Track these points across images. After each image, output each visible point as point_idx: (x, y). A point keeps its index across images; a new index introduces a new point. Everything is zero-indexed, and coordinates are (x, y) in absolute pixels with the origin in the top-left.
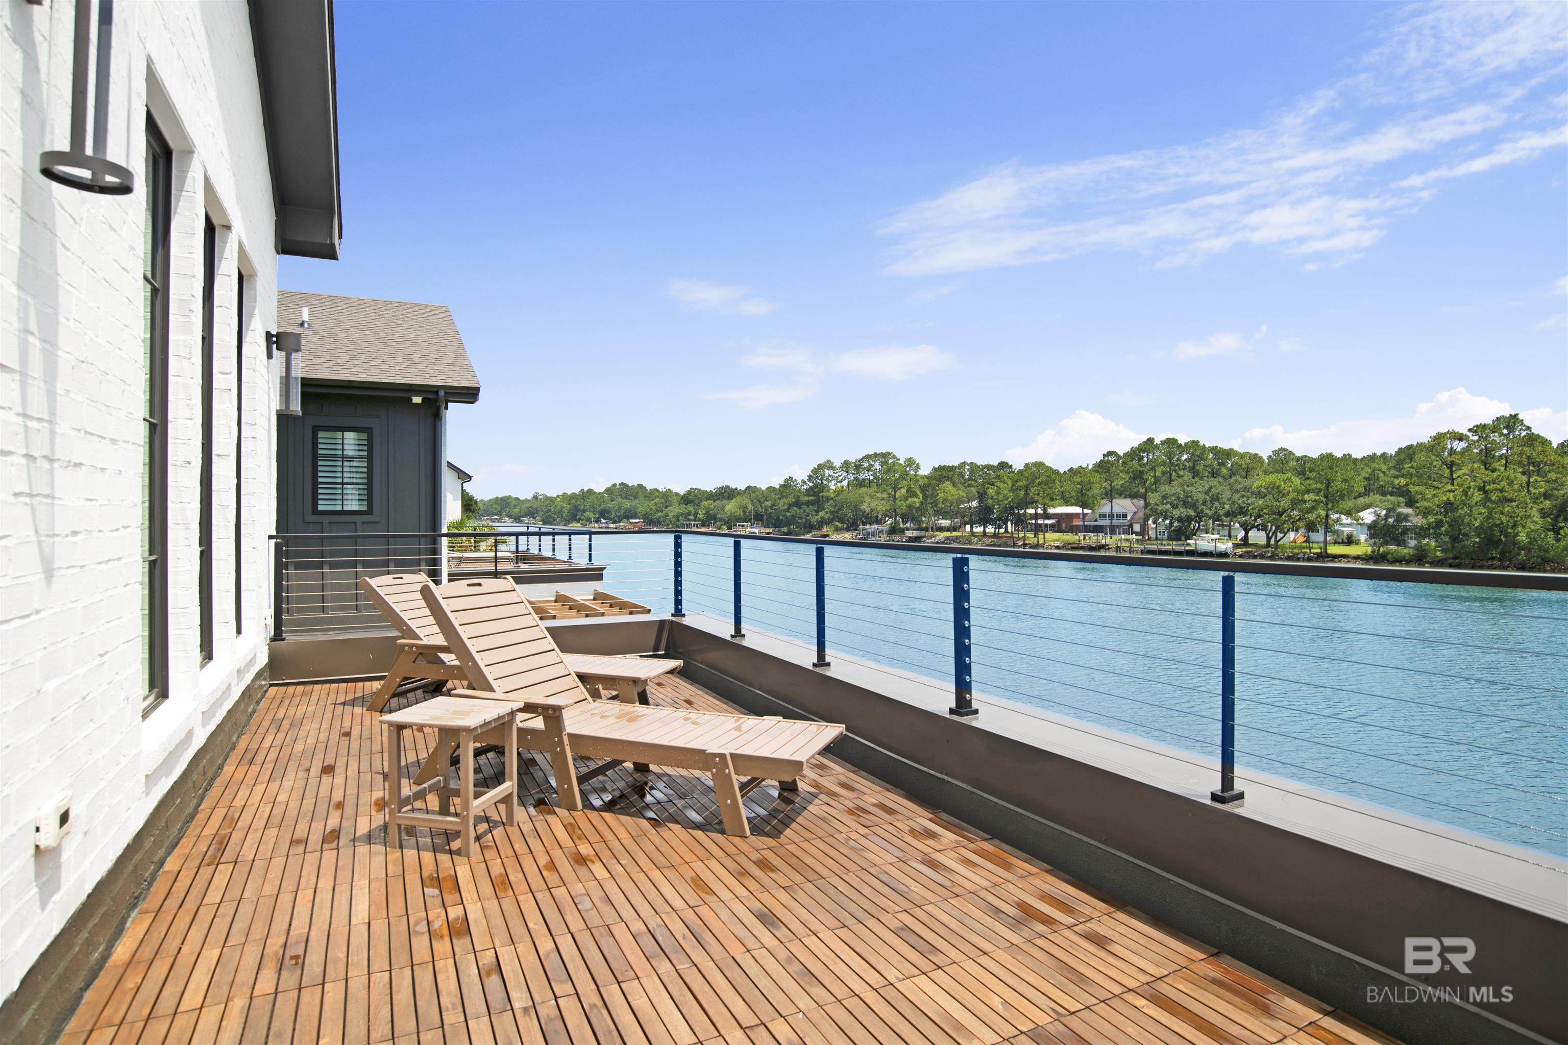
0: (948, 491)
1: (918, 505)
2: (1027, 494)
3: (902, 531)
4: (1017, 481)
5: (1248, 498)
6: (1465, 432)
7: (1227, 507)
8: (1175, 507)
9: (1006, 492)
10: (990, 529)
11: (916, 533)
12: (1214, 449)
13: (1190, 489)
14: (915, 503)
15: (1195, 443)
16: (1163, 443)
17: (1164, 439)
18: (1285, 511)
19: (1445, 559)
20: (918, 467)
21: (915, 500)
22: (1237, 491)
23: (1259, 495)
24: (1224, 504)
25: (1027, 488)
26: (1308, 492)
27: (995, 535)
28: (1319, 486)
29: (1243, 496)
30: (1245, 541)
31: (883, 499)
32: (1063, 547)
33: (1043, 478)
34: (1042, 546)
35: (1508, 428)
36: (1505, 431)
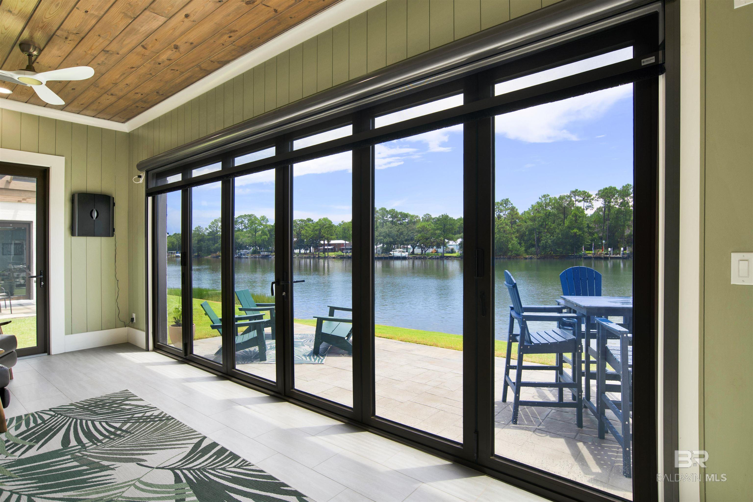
1: (267, 239)
2: (320, 233)
3: (259, 253)
4: (315, 227)
5: (414, 233)
7: (406, 237)
8: (385, 237)
9: (310, 232)
10: (303, 251)
11: (266, 253)
12: (401, 213)
13: (391, 230)
14: (266, 238)
15: (393, 210)
16: (380, 210)
17: (380, 208)
18: (429, 238)
20: (267, 221)
21: (266, 237)
22: (410, 231)
23: (419, 232)
24: (405, 236)
25: (320, 230)
26: (437, 229)
27: (305, 253)
28: (441, 227)
29: (412, 233)
30: (413, 253)
31: (249, 237)
32: (337, 257)
33: (327, 226)
34: (327, 257)
35: (505, 204)
36: (504, 205)
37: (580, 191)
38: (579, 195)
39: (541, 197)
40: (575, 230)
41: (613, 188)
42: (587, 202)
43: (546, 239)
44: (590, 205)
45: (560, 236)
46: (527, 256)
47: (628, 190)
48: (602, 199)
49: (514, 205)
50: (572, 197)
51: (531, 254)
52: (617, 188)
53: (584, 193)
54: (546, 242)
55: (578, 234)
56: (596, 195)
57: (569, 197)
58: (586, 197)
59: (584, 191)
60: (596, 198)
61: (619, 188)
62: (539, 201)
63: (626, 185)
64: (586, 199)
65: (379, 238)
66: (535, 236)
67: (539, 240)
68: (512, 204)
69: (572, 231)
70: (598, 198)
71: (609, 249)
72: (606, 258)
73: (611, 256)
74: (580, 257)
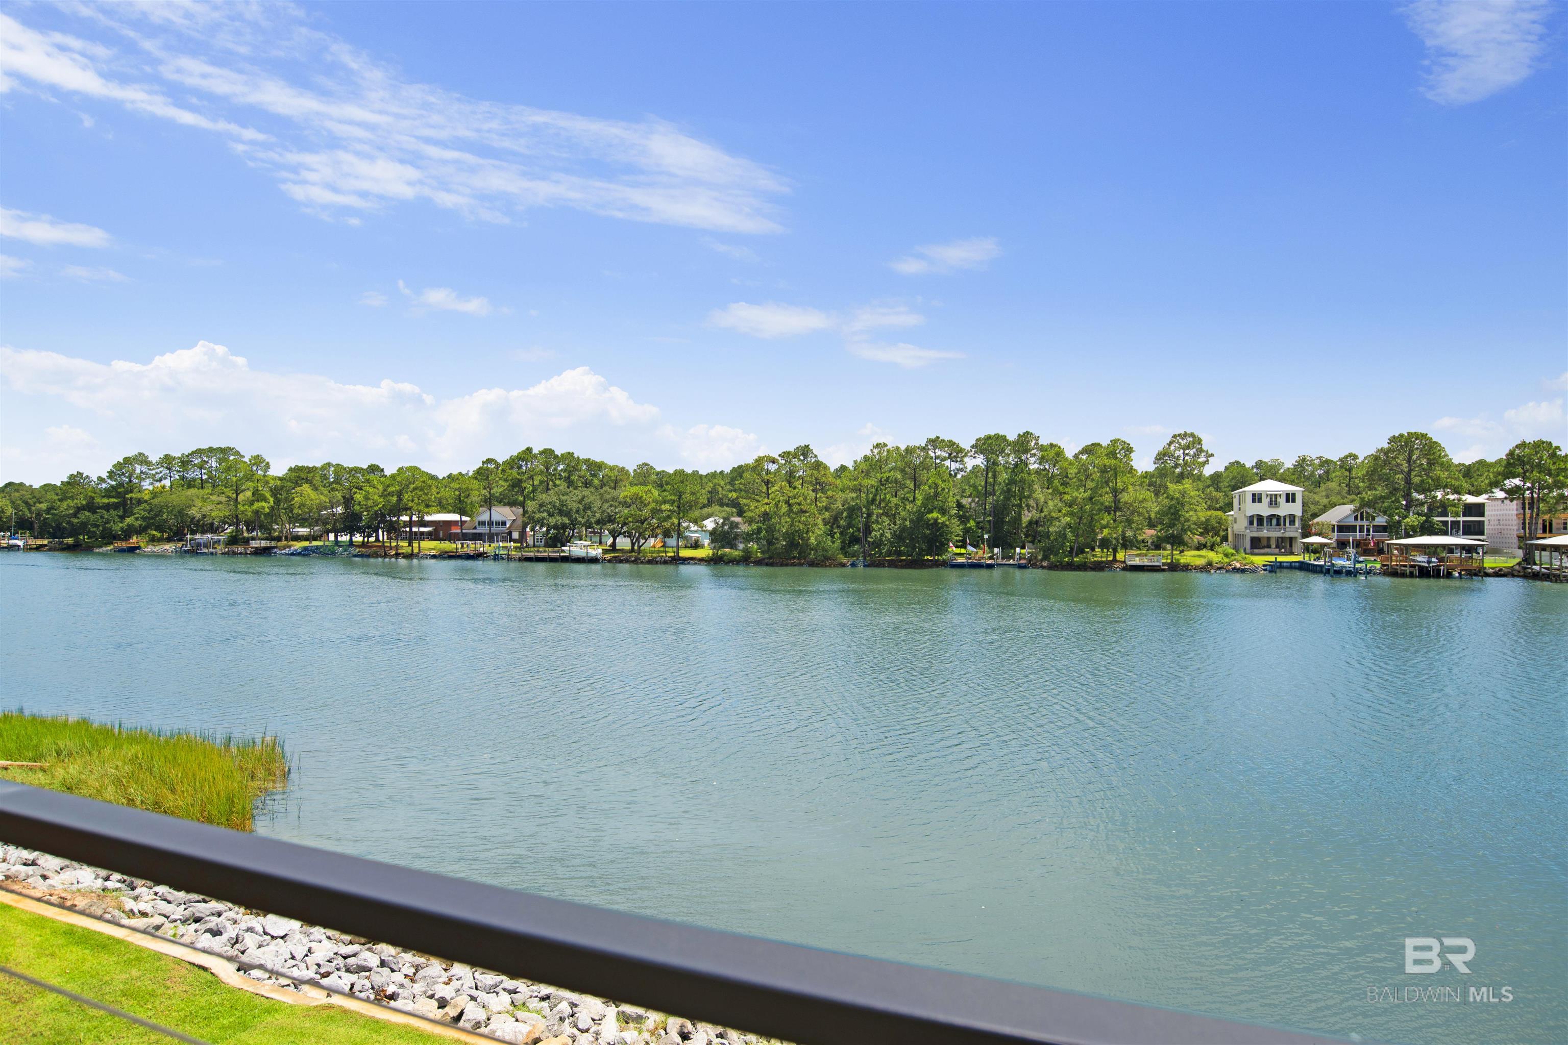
0: (307, 495)
1: (267, 510)
2: (400, 500)
3: (246, 541)
4: (388, 486)
5: (616, 507)
6: (777, 457)
7: (598, 515)
8: (551, 515)
9: (376, 497)
10: (358, 538)
11: (264, 544)
12: (587, 461)
13: (565, 498)
14: (263, 508)
15: (570, 454)
16: (541, 453)
17: (541, 449)
18: (646, 520)
19: (764, 559)
20: (268, 466)
21: (264, 504)
22: (607, 501)
23: (625, 504)
24: (595, 512)
25: (400, 494)
26: (665, 502)
27: (363, 545)
28: (673, 497)
29: (611, 506)
30: (613, 547)
31: (220, 503)
32: (440, 555)
33: (418, 484)
34: (417, 556)
35: (803, 454)
36: (802, 458)
37: (943, 441)
38: (941, 449)
39: (871, 447)
40: (935, 515)
41: (1002, 436)
42: (957, 461)
43: (880, 529)
44: (961, 466)
45: (908, 523)
46: (846, 561)
47: (1028, 442)
48: (982, 456)
49: (820, 459)
50: (929, 449)
51: (853, 557)
52: (1007, 438)
53: (951, 444)
54: (882, 535)
55: (939, 521)
56: (972, 447)
57: (924, 449)
58: (956, 453)
59: (950, 441)
60: (972, 453)
61: (1012, 437)
62: (868, 453)
63: (1024, 434)
64: (955, 456)
66: (860, 522)
67: (868, 530)
68: (816, 456)
69: (930, 516)
70: (976, 452)
71: (996, 550)
72: (990, 566)
73: (999, 561)
74: (944, 564)
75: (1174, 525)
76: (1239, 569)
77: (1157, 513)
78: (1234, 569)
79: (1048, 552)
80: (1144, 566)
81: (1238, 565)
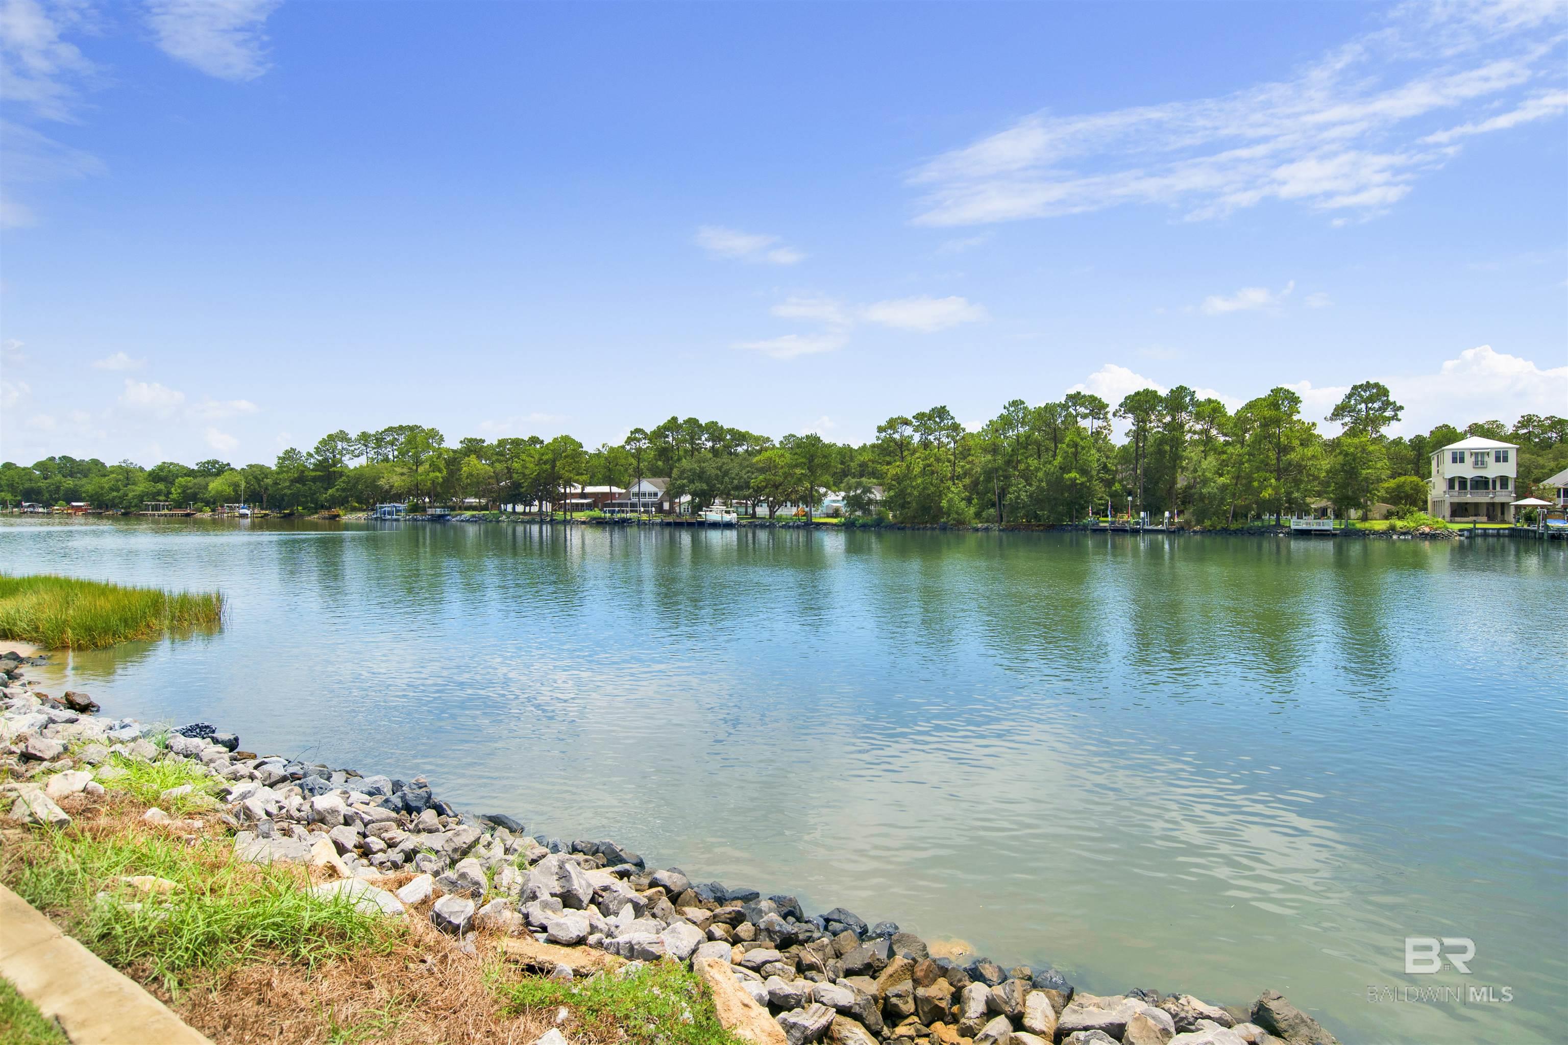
0: (476, 466)
1: (441, 480)
2: (553, 467)
3: (424, 510)
4: (543, 455)
5: (753, 473)
6: (910, 418)
7: (736, 482)
8: (692, 481)
9: (532, 465)
10: (520, 508)
11: (439, 511)
12: (731, 431)
13: (703, 465)
14: (437, 477)
15: (714, 424)
16: (686, 422)
17: (686, 418)
18: (780, 485)
19: (895, 524)
20: (442, 439)
21: (438, 474)
22: (744, 468)
23: (762, 470)
24: (734, 479)
25: (554, 461)
26: (796, 466)
27: (524, 513)
28: (803, 460)
29: (748, 472)
30: (754, 515)
31: (402, 474)
32: (590, 521)
33: (569, 452)
34: (569, 522)
35: (940, 417)
36: (937, 420)
37: (1084, 396)
38: (1082, 405)
39: (1007, 405)
40: (1073, 475)
41: (1152, 392)
42: (1099, 418)
43: (1015, 491)
44: (1105, 424)
45: (1044, 484)
46: (980, 525)
47: (1183, 398)
48: (1130, 415)
49: (957, 421)
50: (1069, 407)
51: (987, 522)
52: (1159, 393)
53: (1093, 399)
54: (1018, 497)
55: (1078, 481)
56: (1121, 406)
57: (1065, 407)
58: (1097, 407)
59: (1091, 396)
60: (1121, 413)
61: (1163, 392)
62: (1005, 412)
63: (1177, 388)
64: (1097, 413)
65: (678, 482)
66: (996, 485)
67: (1003, 493)
68: (952, 418)
69: (1066, 476)
70: (1125, 412)
71: (1142, 514)
72: (1135, 532)
73: (1146, 527)
74: (1085, 528)
75: (1348, 485)
76: (1428, 534)
77: (1328, 472)
78: (1423, 534)
79: (1201, 516)
80: (1311, 530)
81: (1427, 530)
